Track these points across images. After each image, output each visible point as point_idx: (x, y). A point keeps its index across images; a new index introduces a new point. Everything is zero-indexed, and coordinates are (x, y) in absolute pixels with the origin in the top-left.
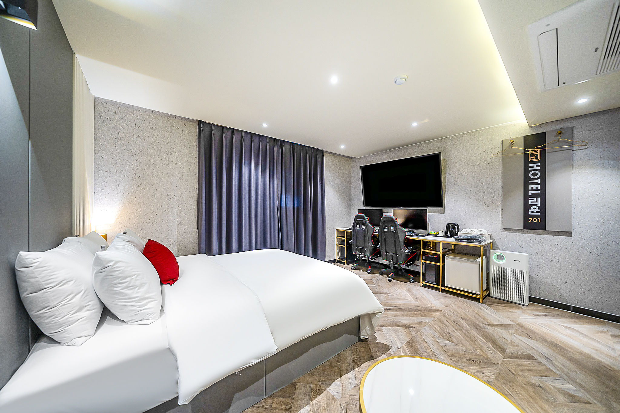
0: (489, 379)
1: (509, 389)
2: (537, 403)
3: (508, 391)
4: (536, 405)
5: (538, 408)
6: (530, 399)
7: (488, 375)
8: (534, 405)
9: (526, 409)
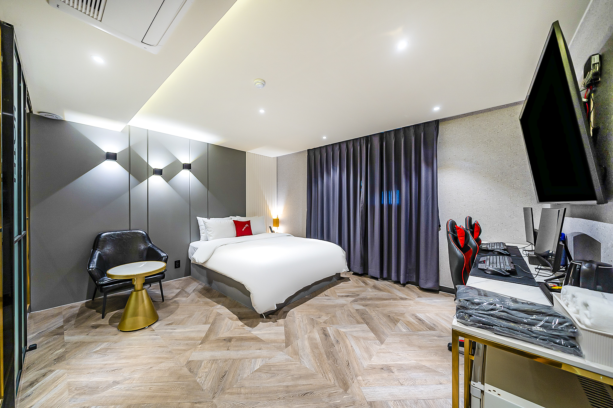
0: (198, 376)
1: (182, 384)
2: (161, 396)
3: (181, 382)
4: (160, 394)
5: (157, 393)
6: (166, 394)
7: (203, 377)
8: (160, 392)
9: (161, 384)
